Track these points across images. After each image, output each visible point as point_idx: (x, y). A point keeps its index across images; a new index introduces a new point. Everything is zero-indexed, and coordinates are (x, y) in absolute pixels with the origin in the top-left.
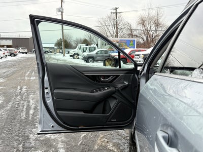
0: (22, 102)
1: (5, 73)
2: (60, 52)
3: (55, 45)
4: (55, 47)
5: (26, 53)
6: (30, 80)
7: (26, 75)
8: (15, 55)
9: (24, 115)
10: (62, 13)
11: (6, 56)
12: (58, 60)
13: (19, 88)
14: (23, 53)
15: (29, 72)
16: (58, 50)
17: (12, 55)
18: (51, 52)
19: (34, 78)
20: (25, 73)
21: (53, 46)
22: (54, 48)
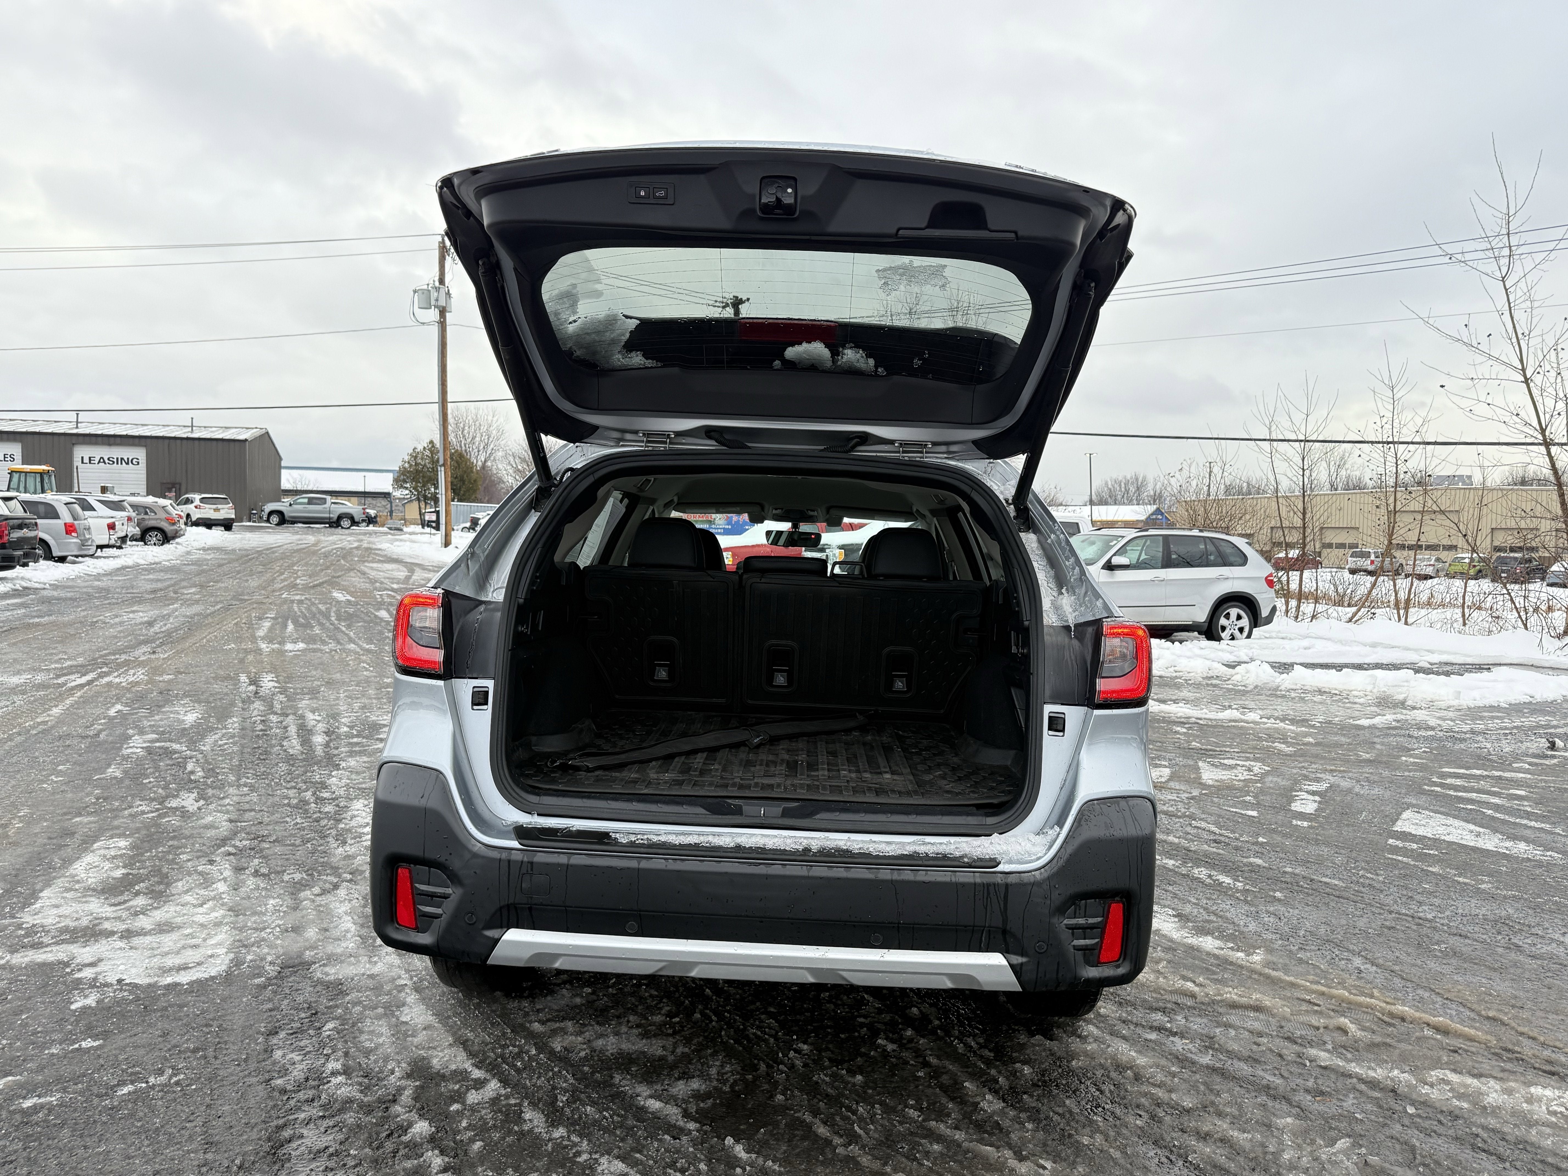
0: (274, 718)
1: (150, 624)
2: (424, 524)
3: (399, 482)
4: (398, 494)
5: (227, 525)
6: (282, 652)
7: (261, 633)
8: (166, 538)
9: (294, 745)
10: (443, 312)
11: (123, 539)
12: (411, 567)
13: (243, 678)
14: (208, 524)
15: (267, 624)
16: (412, 511)
17: (153, 537)
18: (371, 521)
19: (301, 645)
20: (250, 626)
21: (383, 483)
22: (386, 495)
